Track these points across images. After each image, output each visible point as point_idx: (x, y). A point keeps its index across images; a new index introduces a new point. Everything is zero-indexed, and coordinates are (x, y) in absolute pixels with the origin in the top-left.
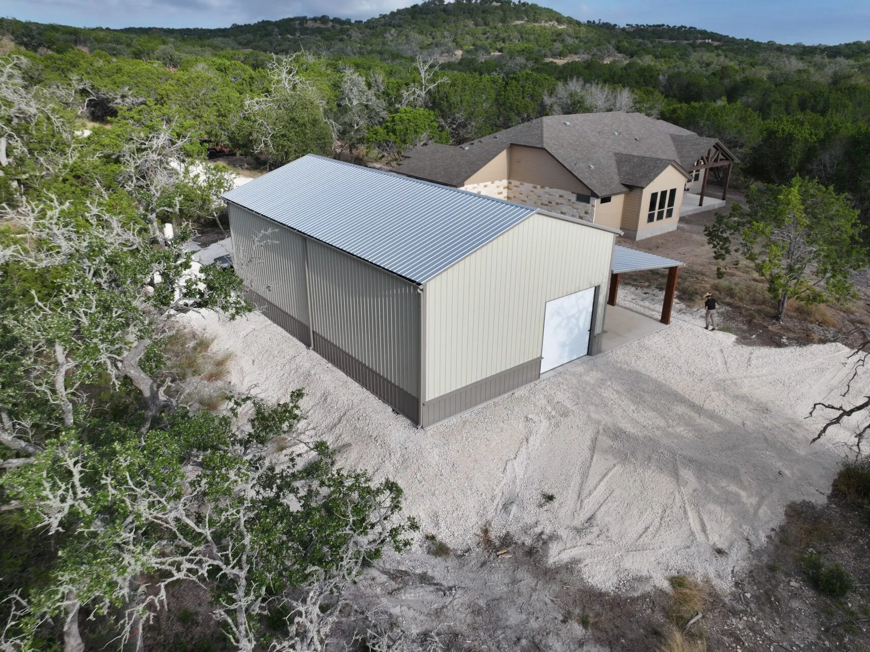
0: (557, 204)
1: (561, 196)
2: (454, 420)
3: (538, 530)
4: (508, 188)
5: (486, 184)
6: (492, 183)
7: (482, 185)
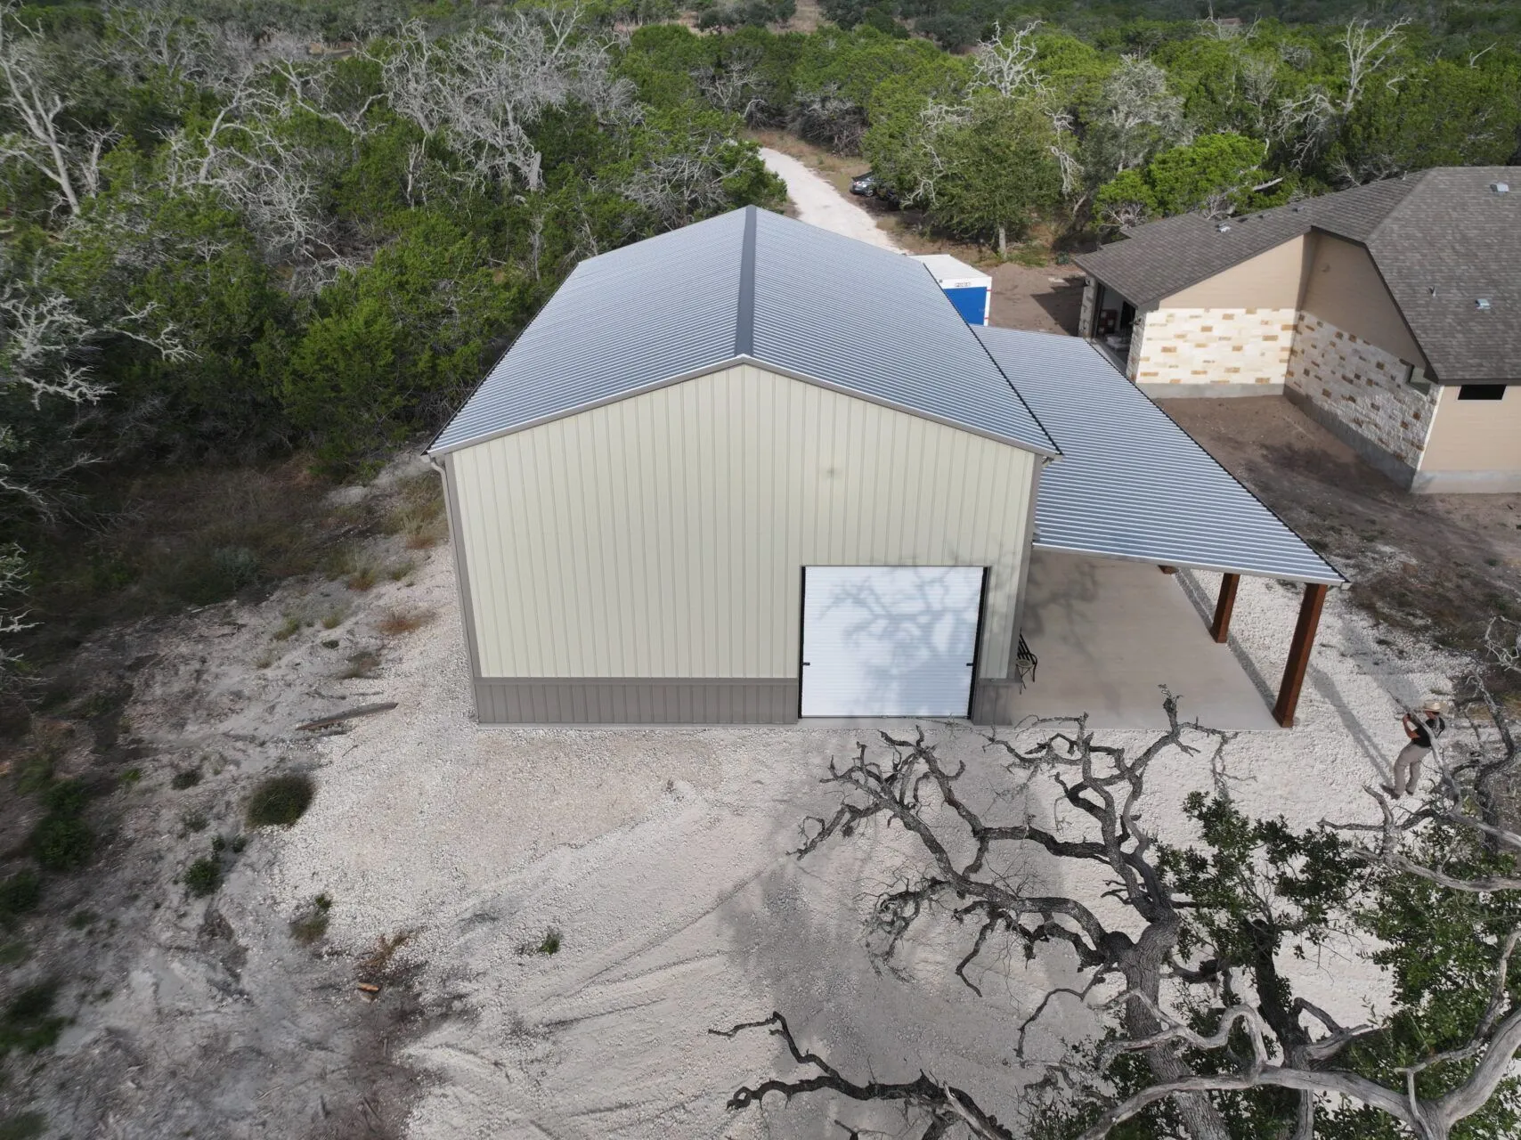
0: (1370, 382)
1: (1380, 366)
2: (541, 732)
3: (463, 987)
4: (1295, 328)
5: (1230, 311)
6: (1249, 312)
7: (1218, 313)
